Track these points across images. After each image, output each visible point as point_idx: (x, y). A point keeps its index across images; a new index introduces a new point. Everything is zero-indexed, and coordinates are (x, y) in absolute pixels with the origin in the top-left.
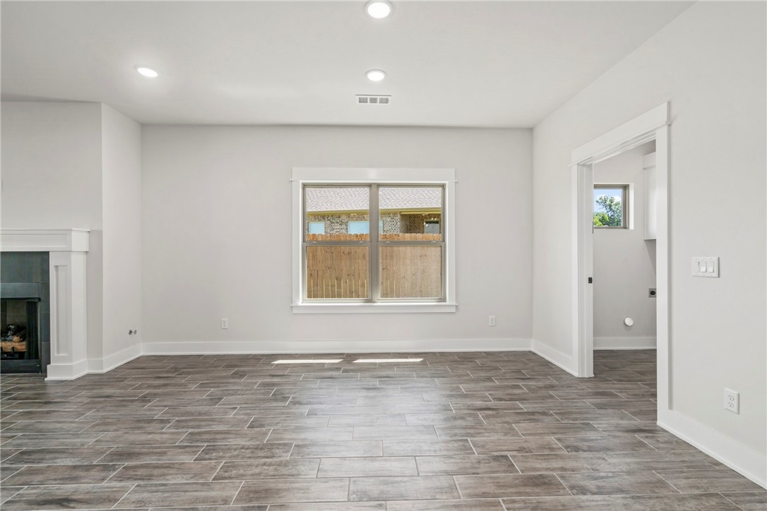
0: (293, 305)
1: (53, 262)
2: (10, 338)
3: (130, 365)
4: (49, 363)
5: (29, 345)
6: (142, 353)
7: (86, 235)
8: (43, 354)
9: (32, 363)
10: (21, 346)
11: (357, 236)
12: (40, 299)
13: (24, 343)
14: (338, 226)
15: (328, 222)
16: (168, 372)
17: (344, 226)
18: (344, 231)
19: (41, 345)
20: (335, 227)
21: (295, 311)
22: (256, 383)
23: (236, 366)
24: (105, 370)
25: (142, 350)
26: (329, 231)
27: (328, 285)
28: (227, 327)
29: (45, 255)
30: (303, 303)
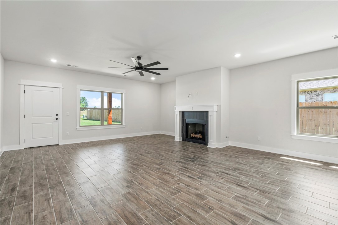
0: (292, 135)
1: (209, 114)
2: (198, 134)
3: (227, 147)
4: (208, 142)
5: (203, 137)
6: (230, 145)
7: (217, 106)
8: (206, 140)
9: (203, 142)
10: (201, 137)
11: (332, 102)
12: (205, 124)
13: (202, 136)
14: (316, 97)
15: (308, 95)
16: (240, 152)
17: (320, 96)
18: (320, 99)
19: (206, 137)
20: (313, 97)
21: (292, 137)
22: (276, 162)
23: (265, 155)
24: (221, 147)
25: (230, 144)
26: (308, 100)
27: (310, 129)
28: (260, 140)
29: (207, 112)
30: (297, 134)
